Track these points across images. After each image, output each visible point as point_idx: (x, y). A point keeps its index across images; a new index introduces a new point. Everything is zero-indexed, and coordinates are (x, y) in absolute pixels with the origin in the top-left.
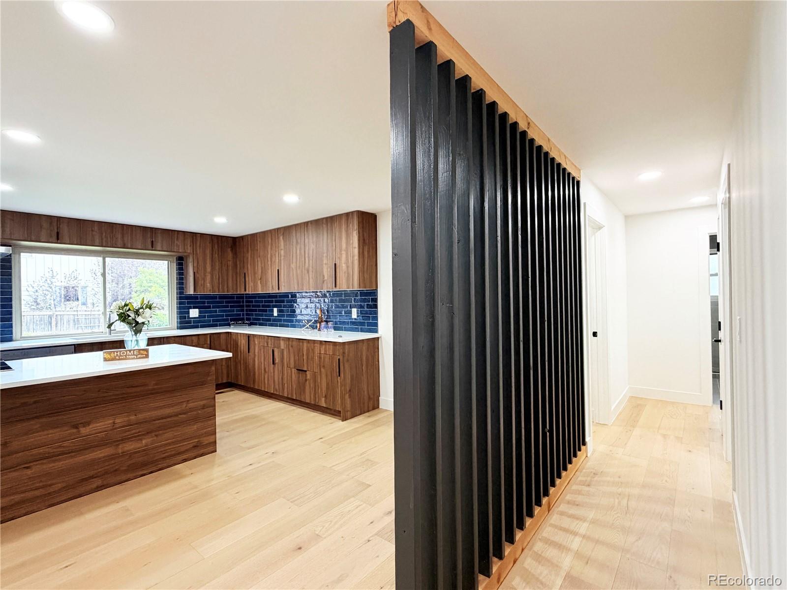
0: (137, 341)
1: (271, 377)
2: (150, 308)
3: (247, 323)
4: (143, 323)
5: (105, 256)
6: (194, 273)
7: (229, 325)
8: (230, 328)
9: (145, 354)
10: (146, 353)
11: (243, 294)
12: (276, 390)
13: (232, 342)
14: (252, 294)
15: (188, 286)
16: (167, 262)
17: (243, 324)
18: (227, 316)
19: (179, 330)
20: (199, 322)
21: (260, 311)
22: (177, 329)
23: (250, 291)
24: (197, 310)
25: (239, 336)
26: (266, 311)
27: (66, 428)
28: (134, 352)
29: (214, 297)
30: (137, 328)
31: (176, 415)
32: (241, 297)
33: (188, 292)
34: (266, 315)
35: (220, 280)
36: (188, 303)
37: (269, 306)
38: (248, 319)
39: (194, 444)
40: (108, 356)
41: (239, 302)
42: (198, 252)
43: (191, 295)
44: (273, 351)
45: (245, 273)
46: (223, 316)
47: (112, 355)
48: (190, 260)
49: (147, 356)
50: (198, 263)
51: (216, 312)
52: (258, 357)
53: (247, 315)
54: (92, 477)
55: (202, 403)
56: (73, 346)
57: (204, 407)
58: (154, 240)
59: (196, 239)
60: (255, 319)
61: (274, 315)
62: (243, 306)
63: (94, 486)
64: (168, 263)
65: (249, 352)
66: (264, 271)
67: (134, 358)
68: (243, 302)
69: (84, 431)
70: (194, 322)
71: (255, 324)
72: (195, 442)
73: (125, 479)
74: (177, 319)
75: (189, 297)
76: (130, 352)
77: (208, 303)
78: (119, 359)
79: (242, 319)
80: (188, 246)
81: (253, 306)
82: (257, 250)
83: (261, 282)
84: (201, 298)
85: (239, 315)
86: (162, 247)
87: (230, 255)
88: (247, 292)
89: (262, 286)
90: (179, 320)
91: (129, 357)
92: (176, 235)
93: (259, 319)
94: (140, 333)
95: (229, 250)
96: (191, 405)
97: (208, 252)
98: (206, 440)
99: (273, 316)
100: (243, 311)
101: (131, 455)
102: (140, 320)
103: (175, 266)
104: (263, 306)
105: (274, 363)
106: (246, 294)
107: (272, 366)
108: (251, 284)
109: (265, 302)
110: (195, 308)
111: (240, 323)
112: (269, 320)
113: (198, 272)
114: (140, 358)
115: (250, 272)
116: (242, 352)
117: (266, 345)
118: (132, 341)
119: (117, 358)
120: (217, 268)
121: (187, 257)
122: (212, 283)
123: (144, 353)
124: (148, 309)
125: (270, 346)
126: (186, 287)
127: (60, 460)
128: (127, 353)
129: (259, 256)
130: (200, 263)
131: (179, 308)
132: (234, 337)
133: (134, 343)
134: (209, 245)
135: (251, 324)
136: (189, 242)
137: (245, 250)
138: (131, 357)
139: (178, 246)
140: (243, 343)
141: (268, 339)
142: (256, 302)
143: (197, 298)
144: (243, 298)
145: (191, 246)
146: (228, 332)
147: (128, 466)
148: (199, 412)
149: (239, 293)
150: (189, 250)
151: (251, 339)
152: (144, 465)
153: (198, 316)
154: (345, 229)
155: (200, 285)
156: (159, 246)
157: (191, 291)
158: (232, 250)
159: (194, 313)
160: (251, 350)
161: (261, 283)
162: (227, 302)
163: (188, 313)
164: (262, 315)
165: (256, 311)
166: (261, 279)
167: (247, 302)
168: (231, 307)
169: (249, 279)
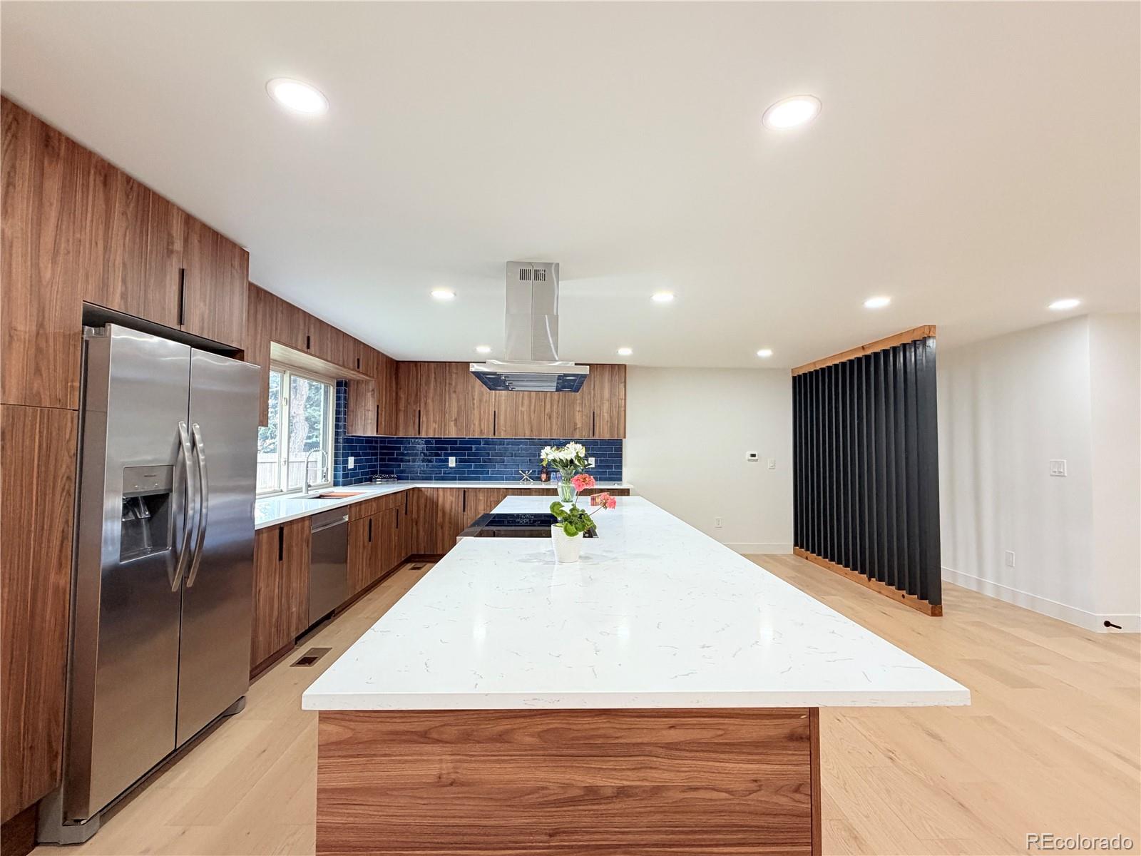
6: (378, 407)
15: (360, 424)
23: (428, 434)
33: (359, 433)
35: (389, 417)
45: (419, 411)
61: (450, 465)
65: (464, 511)
66: (464, 411)
82: (450, 384)
89: (458, 429)
99: (448, 467)
103: (335, 393)
108: (434, 426)
115: (430, 410)
116: (448, 511)
120: (388, 401)
122: (385, 421)
126: (353, 425)
140: (450, 500)
153: (353, 467)
154: (608, 379)
157: (368, 431)
161: (456, 425)
163: (347, 463)
166: (456, 420)
169: (428, 419)
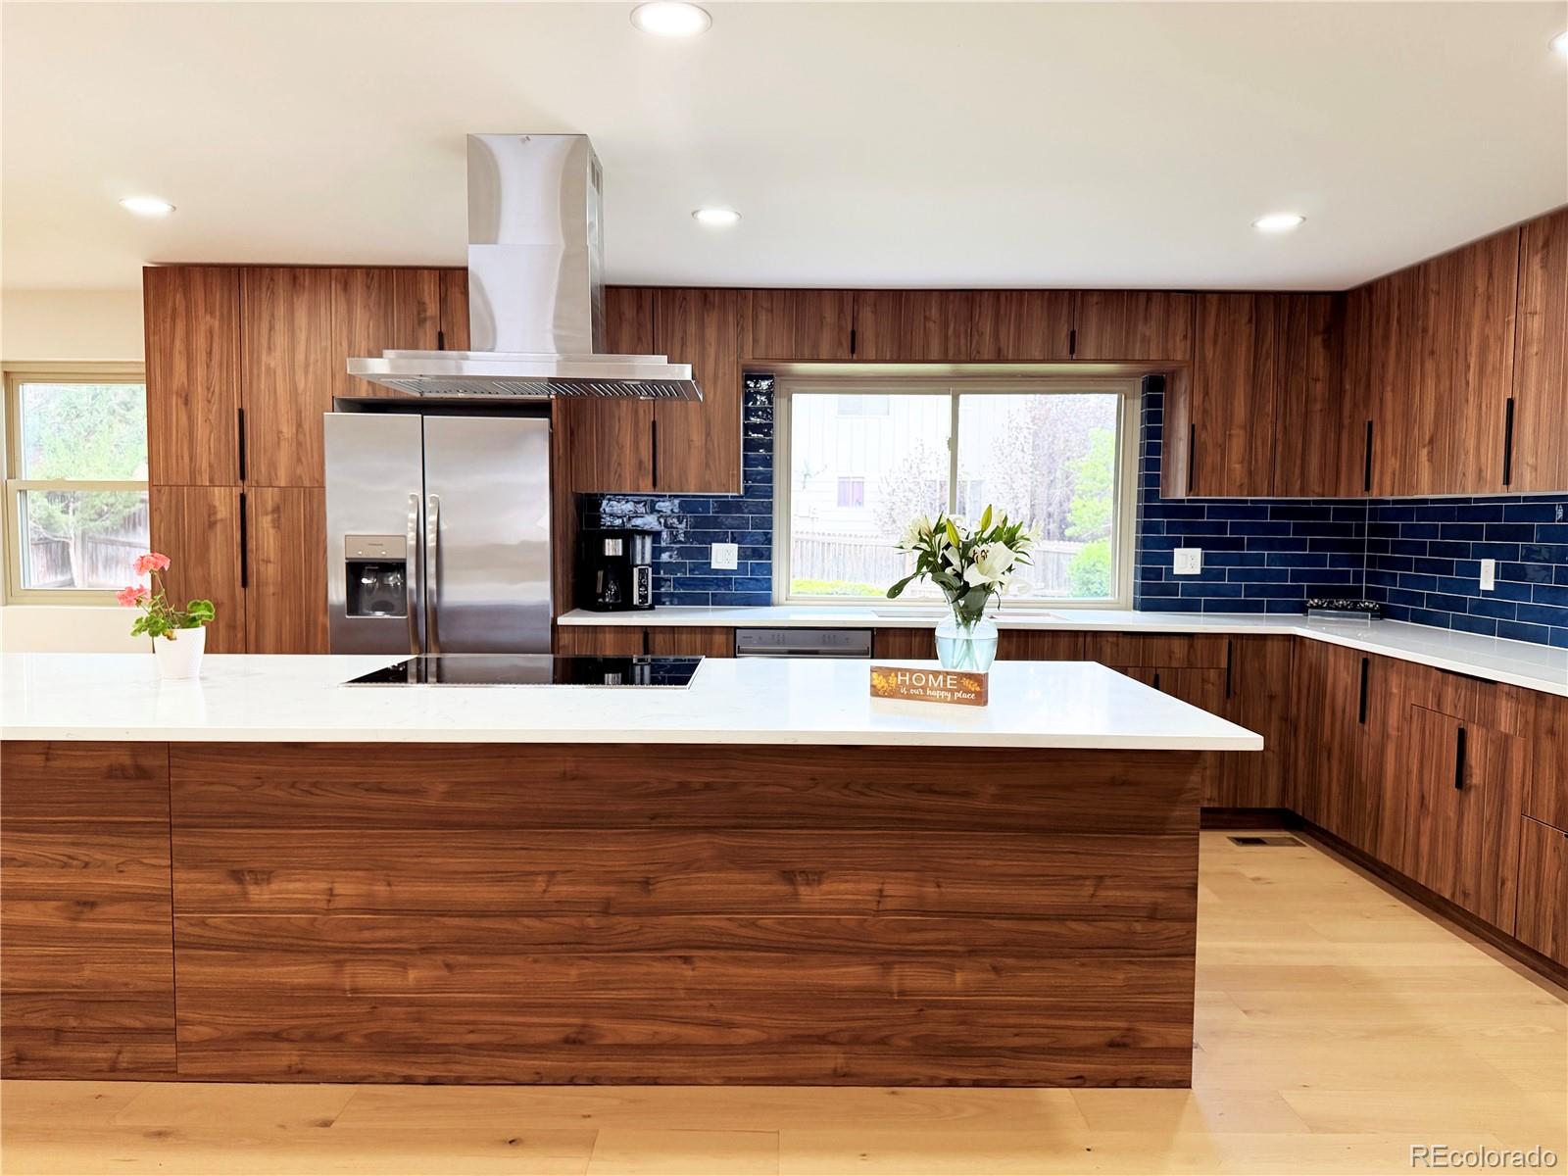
0: (969, 642)
1: (1445, 834)
2: (1011, 543)
3: (1367, 609)
4: (986, 589)
5: (958, 389)
6: (1193, 429)
7: (1302, 609)
8: (1302, 624)
9: (975, 692)
10: (978, 689)
11: (1363, 502)
12: (1465, 894)
13: (1305, 675)
14: (1395, 502)
15: (1172, 472)
16: (1116, 396)
17: (1354, 609)
18: (1297, 575)
19: (1138, 612)
20: (1203, 590)
21: (1422, 565)
22: (1135, 608)
23: (1386, 489)
24: (1197, 553)
25: (1331, 658)
26: (1446, 568)
27: (767, 877)
28: (945, 681)
29: (1256, 510)
30: (969, 602)
31: (1062, 918)
32: (1352, 511)
33: (1171, 493)
34: (1445, 585)
35: (1279, 448)
36: (1171, 527)
37: (1460, 551)
38: (1373, 594)
39: (1115, 1033)
40: (880, 682)
41: (1347, 531)
42: (1210, 355)
43: (1183, 501)
44: (1462, 735)
45: (1370, 424)
46: (1281, 576)
47: (892, 680)
48: (1183, 385)
49: (981, 699)
50: (1206, 394)
51: (1260, 560)
52: (1399, 747)
53: (1371, 577)
54: (823, 1039)
55: (1146, 897)
56: (870, 632)
57: (1153, 914)
58: (1076, 329)
59: (1204, 308)
60: (1399, 596)
61: (1483, 587)
62: (1358, 546)
63: (829, 1065)
64: (1119, 400)
65: (1363, 719)
66: (1447, 414)
67: (945, 701)
68: (1360, 531)
69: (810, 895)
70: (1186, 590)
71: (1401, 615)
72: (1118, 1029)
73: (906, 1076)
74: (1135, 578)
75: (1175, 509)
76: (936, 678)
77: (1235, 528)
78: (909, 697)
79: (1355, 593)
80: (1178, 339)
81: (1398, 547)
82: (1425, 330)
83: (1430, 453)
84: (1213, 512)
85: (1344, 576)
86: (1099, 349)
87: (1318, 361)
88: (1375, 495)
89: (1436, 472)
90: (1139, 581)
91: (933, 693)
92: (1142, 306)
93: (1417, 599)
94: (978, 619)
95: (1317, 342)
96: (1110, 895)
97: (1242, 352)
98: (1158, 1034)
99: (1478, 592)
100: (1358, 561)
101: (926, 1006)
102: (973, 577)
103: (1137, 407)
104: (1436, 549)
105: (1461, 782)
106: (1372, 502)
107: (1453, 792)
108: (1393, 463)
109: (1447, 532)
110: (1190, 544)
111: (1344, 608)
112: (1459, 605)
113: (1204, 426)
114: (960, 701)
115: (1389, 416)
116: (1339, 714)
117: (1431, 703)
118: (954, 640)
119: (904, 691)
120: (1269, 408)
121: (1174, 374)
122: (1250, 463)
123: (974, 689)
124: (1001, 544)
125: (1448, 709)
126: (1166, 477)
127: (749, 963)
128: (927, 680)
129: (1432, 353)
130: (1213, 394)
131: (1143, 543)
132: (1312, 655)
133: (961, 648)
134: (1245, 331)
135: (1383, 613)
136: (1179, 324)
137: (1378, 332)
138: (937, 694)
139: (1146, 340)
140: (1343, 681)
141: (1444, 683)
142: (1410, 530)
143: (1197, 512)
144: (1360, 515)
145: (1185, 337)
146: (1295, 637)
147: (915, 1039)
148: (1138, 927)
149: (1342, 498)
150: (1180, 352)
151: (1376, 673)
152: (957, 1051)
153: (1198, 572)
155: (1208, 467)
156: (1089, 347)
157: (1178, 489)
158: (1326, 344)
159: (1188, 561)
160: (1371, 715)
161: (1430, 460)
162: (1298, 529)
163: (1170, 560)
164: (1429, 583)
165: (1405, 564)
166: (1431, 441)
167: (1374, 530)
168: (1315, 545)
169: (1386, 443)
